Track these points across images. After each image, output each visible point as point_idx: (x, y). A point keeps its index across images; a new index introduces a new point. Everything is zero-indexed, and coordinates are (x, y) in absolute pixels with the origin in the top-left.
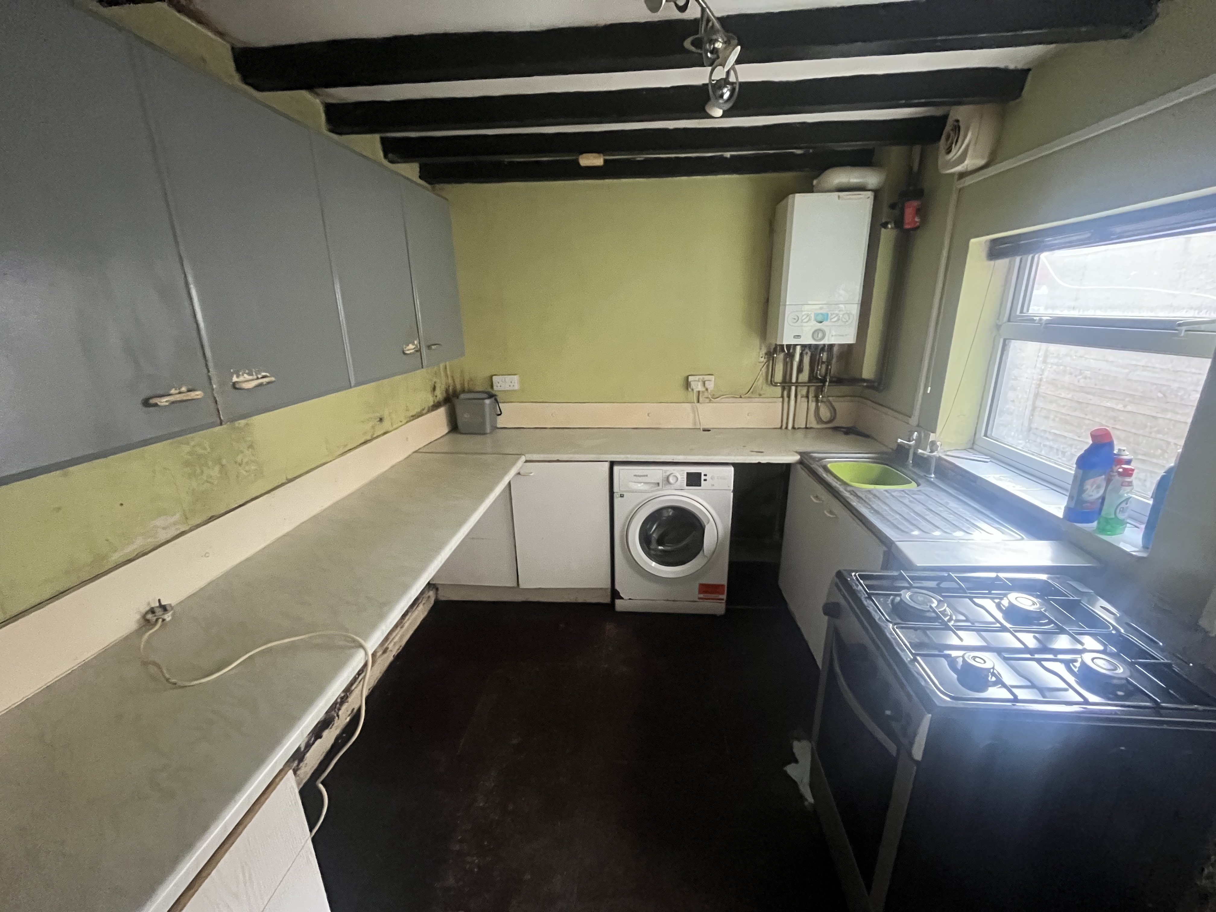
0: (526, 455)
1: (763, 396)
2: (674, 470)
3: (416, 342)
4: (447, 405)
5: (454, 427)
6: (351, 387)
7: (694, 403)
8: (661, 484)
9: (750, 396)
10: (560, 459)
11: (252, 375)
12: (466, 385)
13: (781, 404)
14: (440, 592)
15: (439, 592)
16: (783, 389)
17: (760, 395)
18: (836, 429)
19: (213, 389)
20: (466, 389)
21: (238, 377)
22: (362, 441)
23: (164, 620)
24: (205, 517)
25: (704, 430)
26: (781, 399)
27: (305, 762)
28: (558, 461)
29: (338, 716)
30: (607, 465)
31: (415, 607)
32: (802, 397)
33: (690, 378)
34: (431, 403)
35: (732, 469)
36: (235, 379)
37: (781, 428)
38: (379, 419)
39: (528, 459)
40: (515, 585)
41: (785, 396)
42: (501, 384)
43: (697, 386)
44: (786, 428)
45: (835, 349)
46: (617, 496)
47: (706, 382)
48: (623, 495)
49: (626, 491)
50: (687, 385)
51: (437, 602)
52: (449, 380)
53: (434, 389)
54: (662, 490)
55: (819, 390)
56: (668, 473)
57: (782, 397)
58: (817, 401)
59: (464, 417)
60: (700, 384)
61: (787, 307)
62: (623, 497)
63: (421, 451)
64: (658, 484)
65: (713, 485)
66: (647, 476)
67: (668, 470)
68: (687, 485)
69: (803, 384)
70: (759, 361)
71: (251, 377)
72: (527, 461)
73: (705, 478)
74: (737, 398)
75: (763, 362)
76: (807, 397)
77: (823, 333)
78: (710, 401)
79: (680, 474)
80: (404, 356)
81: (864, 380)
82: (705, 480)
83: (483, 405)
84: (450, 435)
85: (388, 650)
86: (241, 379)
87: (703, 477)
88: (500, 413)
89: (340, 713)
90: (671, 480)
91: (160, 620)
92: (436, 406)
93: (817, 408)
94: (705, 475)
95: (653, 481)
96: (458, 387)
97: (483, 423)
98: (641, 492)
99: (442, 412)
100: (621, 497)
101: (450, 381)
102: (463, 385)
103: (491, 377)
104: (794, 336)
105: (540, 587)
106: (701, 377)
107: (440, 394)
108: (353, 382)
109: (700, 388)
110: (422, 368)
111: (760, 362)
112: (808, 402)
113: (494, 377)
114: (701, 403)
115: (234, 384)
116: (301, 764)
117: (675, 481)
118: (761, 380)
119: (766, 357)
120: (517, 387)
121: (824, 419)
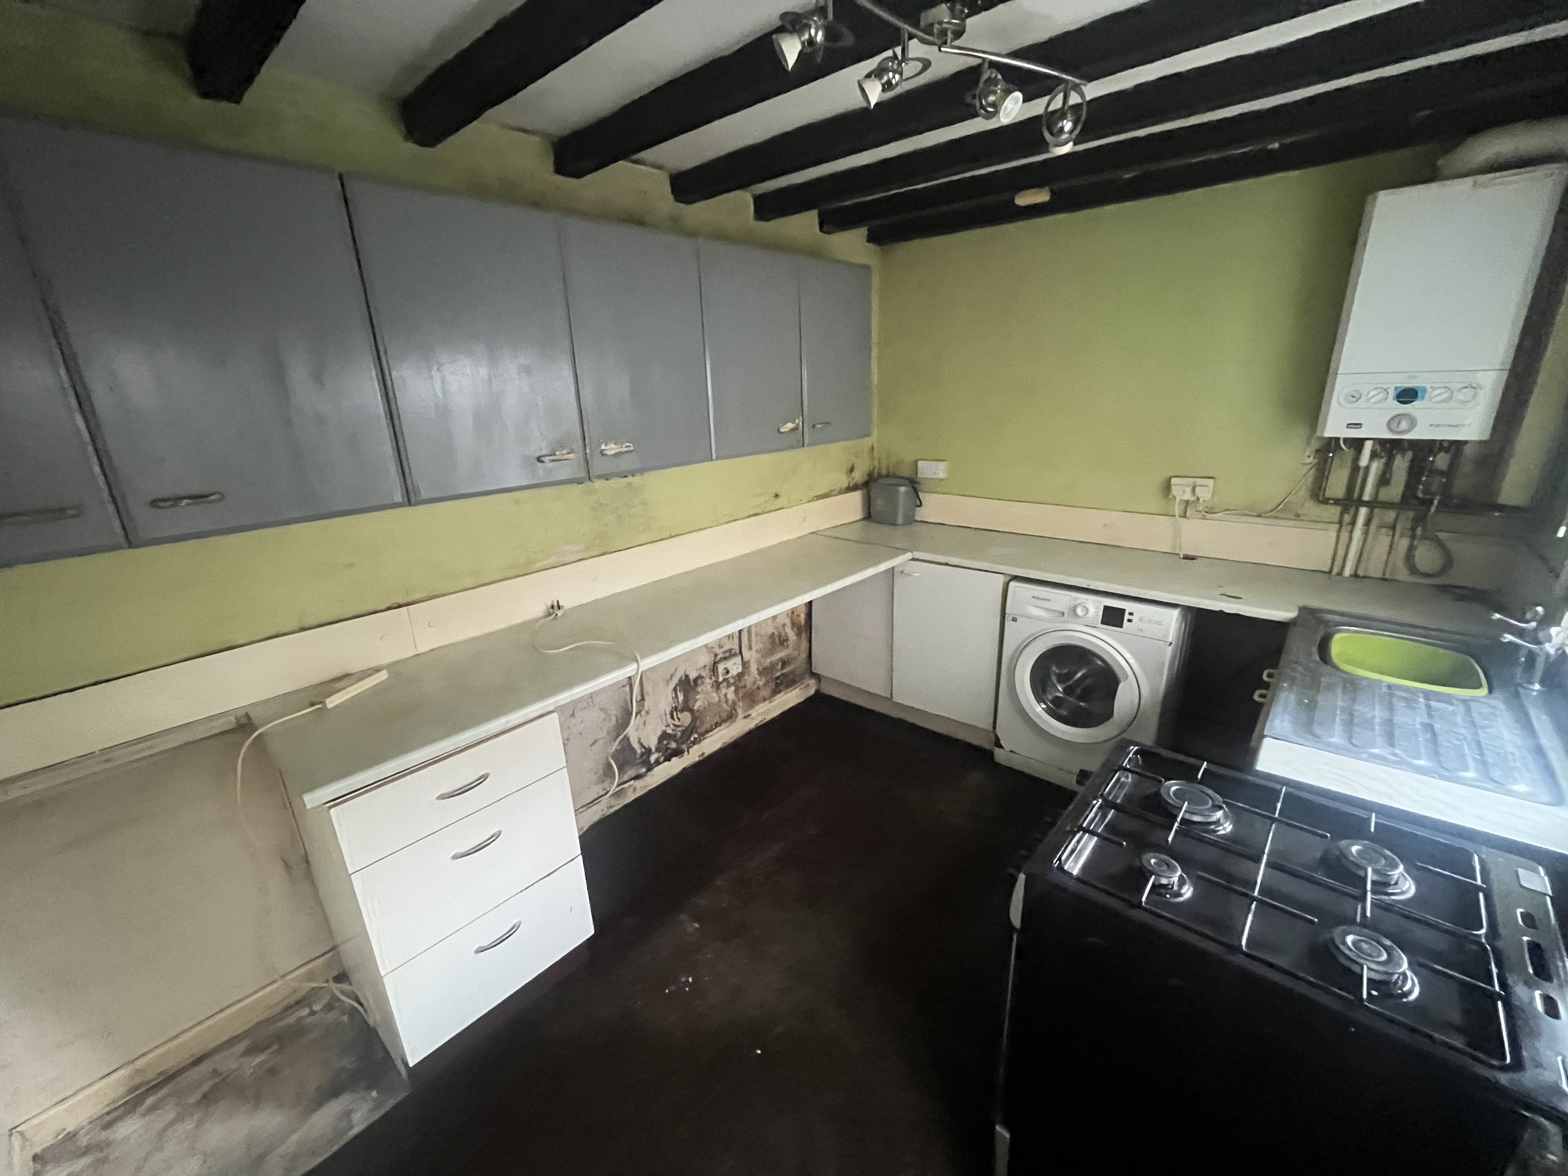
0: (914, 552)
1: (1303, 517)
2: (1087, 600)
3: (797, 421)
4: (865, 490)
5: (869, 516)
6: (712, 460)
7: (1174, 516)
8: (1066, 614)
9: (1278, 515)
10: (949, 563)
11: (618, 445)
12: (891, 469)
13: (1334, 534)
14: (823, 684)
15: (821, 684)
16: (1345, 510)
17: (1298, 515)
18: (1445, 589)
19: (586, 454)
20: (891, 473)
21: (606, 446)
22: (752, 513)
23: (557, 615)
24: (600, 552)
25: (1187, 557)
26: (1337, 526)
27: (653, 773)
28: (946, 564)
29: (688, 752)
30: (1001, 579)
31: (790, 689)
32: (1380, 527)
33: (1173, 481)
34: (846, 485)
35: (1176, 613)
36: (603, 447)
37: (1330, 572)
38: (774, 495)
39: (915, 557)
40: (889, 696)
41: (1345, 525)
42: (928, 470)
43: (1181, 491)
44: (1340, 573)
45: (1468, 450)
46: (1009, 619)
47: (1197, 488)
48: (1016, 618)
49: (1021, 615)
50: (1167, 487)
51: (817, 692)
52: (875, 461)
53: (852, 470)
54: (1065, 622)
55: (1420, 520)
56: (1078, 602)
57: (1340, 523)
58: (1413, 537)
59: (879, 504)
60: (1188, 490)
61: (1339, 376)
62: (1016, 621)
63: (819, 533)
64: (1063, 614)
65: (1141, 630)
66: (1049, 600)
67: (1079, 598)
68: (1102, 623)
69: (1388, 505)
70: (1303, 462)
71: (616, 446)
72: (914, 559)
73: (1130, 617)
74: (1252, 516)
75: (1310, 463)
76: (1393, 528)
77: (1412, 423)
78: (1204, 518)
79: (1095, 606)
80: (781, 435)
81: (1502, 508)
82: (1129, 621)
83: (897, 493)
84: (864, 522)
85: (750, 717)
86: (608, 447)
87: (1127, 617)
88: (918, 503)
89: (691, 750)
90: (1079, 611)
91: (554, 615)
92: (850, 489)
93: (1411, 548)
94: (1131, 614)
95: (1057, 609)
96: (884, 472)
97: (895, 514)
98: (1038, 619)
99: (857, 497)
100: (1013, 620)
101: (876, 463)
102: (888, 468)
103: (916, 462)
104: (1349, 424)
105: (911, 705)
106: (1192, 480)
107: (859, 476)
108: (714, 457)
109: (1188, 496)
110: (803, 446)
111: (1305, 464)
112: (1393, 536)
113: (920, 463)
114: (1188, 518)
115: (602, 450)
116: (649, 773)
117: (1084, 614)
118: (1303, 492)
119: (1317, 456)
120: (942, 475)
121: (1421, 568)
